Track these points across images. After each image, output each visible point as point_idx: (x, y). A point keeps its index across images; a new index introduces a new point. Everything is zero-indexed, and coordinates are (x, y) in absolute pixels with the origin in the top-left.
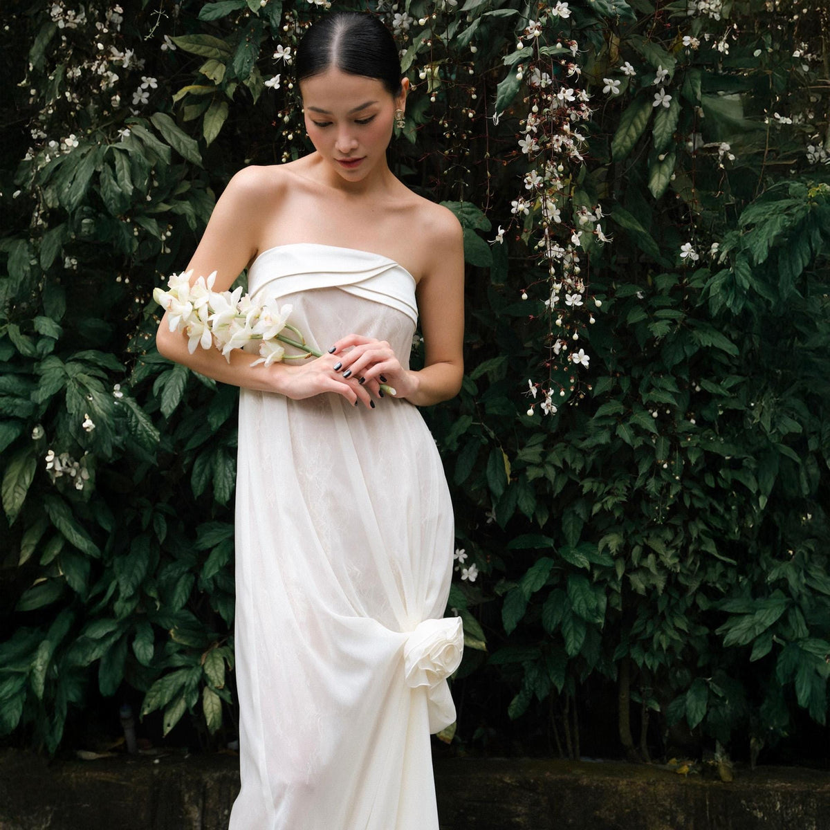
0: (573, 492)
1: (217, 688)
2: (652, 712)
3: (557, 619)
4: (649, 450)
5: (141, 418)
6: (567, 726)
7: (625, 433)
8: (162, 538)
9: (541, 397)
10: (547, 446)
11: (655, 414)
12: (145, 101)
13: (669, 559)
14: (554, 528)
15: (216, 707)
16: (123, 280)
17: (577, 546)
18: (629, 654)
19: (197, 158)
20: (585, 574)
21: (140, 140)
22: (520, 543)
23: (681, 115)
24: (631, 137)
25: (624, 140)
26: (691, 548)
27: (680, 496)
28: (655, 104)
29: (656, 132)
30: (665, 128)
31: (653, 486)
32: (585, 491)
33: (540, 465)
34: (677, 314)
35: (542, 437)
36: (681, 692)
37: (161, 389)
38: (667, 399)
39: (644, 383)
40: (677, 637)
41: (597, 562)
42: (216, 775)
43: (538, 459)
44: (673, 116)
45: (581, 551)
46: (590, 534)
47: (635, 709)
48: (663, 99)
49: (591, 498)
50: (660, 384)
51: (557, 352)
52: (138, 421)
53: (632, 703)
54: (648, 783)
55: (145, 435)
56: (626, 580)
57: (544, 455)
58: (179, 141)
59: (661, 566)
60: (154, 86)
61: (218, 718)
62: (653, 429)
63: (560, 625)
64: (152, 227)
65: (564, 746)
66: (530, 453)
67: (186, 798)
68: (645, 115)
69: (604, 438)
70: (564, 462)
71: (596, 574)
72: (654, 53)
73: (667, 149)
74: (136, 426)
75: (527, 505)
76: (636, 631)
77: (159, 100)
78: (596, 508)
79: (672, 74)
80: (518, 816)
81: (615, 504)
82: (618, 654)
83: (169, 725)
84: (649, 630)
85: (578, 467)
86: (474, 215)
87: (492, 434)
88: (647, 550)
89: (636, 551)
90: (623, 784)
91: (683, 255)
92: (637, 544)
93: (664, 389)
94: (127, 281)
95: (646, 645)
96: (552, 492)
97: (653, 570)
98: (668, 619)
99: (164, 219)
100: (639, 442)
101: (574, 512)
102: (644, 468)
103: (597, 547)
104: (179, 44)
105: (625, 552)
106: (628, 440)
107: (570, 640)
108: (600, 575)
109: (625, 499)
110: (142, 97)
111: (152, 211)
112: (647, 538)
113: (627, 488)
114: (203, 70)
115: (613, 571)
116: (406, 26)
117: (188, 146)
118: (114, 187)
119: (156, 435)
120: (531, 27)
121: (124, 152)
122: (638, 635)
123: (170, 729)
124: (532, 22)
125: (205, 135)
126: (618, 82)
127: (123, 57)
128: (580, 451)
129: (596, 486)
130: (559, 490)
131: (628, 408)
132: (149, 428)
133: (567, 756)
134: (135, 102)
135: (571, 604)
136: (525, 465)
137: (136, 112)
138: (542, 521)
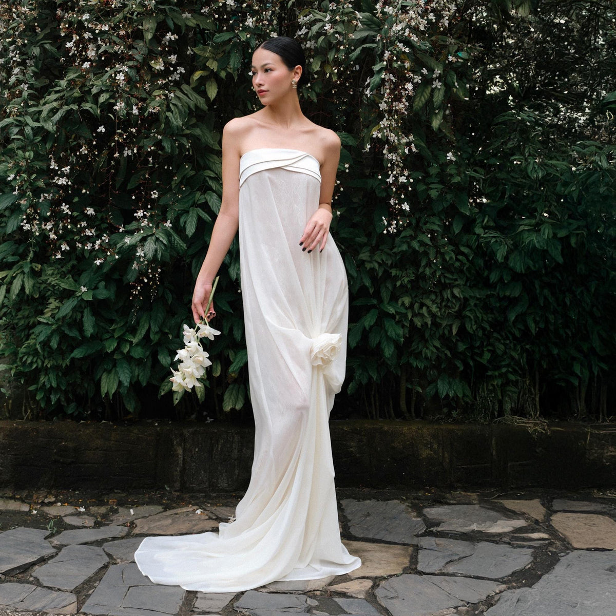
0: (387, 274)
1: (202, 379)
2: (418, 392)
3: (378, 340)
4: (426, 254)
5: (176, 238)
6: (373, 402)
7: (415, 245)
8: (170, 302)
10: (373, 251)
11: (429, 236)
12: (178, 79)
13: (434, 309)
14: (377, 295)
15: (202, 389)
16: (168, 167)
17: (388, 303)
18: (409, 361)
19: (205, 107)
20: (392, 316)
21: (179, 98)
22: (359, 302)
23: (446, 92)
24: (422, 102)
25: (419, 102)
26: (444, 304)
27: (440, 276)
28: (434, 86)
29: (435, 99)
30: (438, 98)
31: (428, 271)
32: (393, 275)
33: (370, 262)
34: (440, 186)
35: (369, 248)
36: (434, 381)
37: (185, 223)
38: (436, 228)
39: (423, 220)
40: (434, 350)
41: (398, 311)
43: (369, 259)
44: (442, 92)
45: (390, 305)
46: (394, 298)
47: (409, 392)
48: (438, 84)
49: (396, 278)
50: (431, 221)
51: (392, 204)
52: (175, 239)
53: (408, 389)
54: (418, 429)
55: (178, 246)
56: (412, 320)
57: (371, 257)
58: (197, 99)
59: (430, 312)
60: (184, 72)
61: (203, 395)
62: (430, 243)
63: (380, 343)
64: (184, 141)
65: (371, 413)
66: (364, 256)
67: (175, 443)
68: (428, 91)
69: (404, 247)
70: (383, 261)
71: (397, 317)
72: (432, 62)
73: (439, 108)
74: (174, 241)
75: (367, 283)
76: (412, 349)
77: (186, 78)
78: (398, 283)
79: (442, 73)
80: (351, 448)
81: (409, 281)
82: (403, 361)
83: (177, 399)
84: (420, 347)
85: (389, 262)
86: (348, 139)
87: (343, 247)
88: (422, 305)
89: (416, 306)
90: (405, 429)
91: (448, 158)
92: (416, 302)
93: (434, 223)
94: (171, 168)
95: (418, 356)
96: (377, 275)
97: (426, 314)
98: (430, 342)
99: (188, 137)
100: (422, 249)
101: (386, 286)
102: (423, 263)
103: (398, 302)
104: (196, 51)
105: (412, 306)
106: (417, 248)
107: (386, 350)
108: (399, 318)
109: (413, 278)
110: (177, 77)
111: (181, 133)
112: (422, 299)
113: (413, 273)
114: (207, 64)
115: (406, 315)
116: (313, 47)
117: (201, 101)
118: (175, 123)
119: (184, 246)
120: (387, 54)
121: (175, 105)
122: (414, 350)
123: (177, 401)
124: (386, 52)
125: (210, 96)
126: (420, 78)
127: (173, 58)
128: (389, 254)
129: (398, 272)
130: (380, 274)
131: (415, 232)
132: (181, 242)
133: (372, 418)
134: (173, 79)
135: (386, 332)
136: (363, 262)
137: (172, 84)
138: (372, 291)
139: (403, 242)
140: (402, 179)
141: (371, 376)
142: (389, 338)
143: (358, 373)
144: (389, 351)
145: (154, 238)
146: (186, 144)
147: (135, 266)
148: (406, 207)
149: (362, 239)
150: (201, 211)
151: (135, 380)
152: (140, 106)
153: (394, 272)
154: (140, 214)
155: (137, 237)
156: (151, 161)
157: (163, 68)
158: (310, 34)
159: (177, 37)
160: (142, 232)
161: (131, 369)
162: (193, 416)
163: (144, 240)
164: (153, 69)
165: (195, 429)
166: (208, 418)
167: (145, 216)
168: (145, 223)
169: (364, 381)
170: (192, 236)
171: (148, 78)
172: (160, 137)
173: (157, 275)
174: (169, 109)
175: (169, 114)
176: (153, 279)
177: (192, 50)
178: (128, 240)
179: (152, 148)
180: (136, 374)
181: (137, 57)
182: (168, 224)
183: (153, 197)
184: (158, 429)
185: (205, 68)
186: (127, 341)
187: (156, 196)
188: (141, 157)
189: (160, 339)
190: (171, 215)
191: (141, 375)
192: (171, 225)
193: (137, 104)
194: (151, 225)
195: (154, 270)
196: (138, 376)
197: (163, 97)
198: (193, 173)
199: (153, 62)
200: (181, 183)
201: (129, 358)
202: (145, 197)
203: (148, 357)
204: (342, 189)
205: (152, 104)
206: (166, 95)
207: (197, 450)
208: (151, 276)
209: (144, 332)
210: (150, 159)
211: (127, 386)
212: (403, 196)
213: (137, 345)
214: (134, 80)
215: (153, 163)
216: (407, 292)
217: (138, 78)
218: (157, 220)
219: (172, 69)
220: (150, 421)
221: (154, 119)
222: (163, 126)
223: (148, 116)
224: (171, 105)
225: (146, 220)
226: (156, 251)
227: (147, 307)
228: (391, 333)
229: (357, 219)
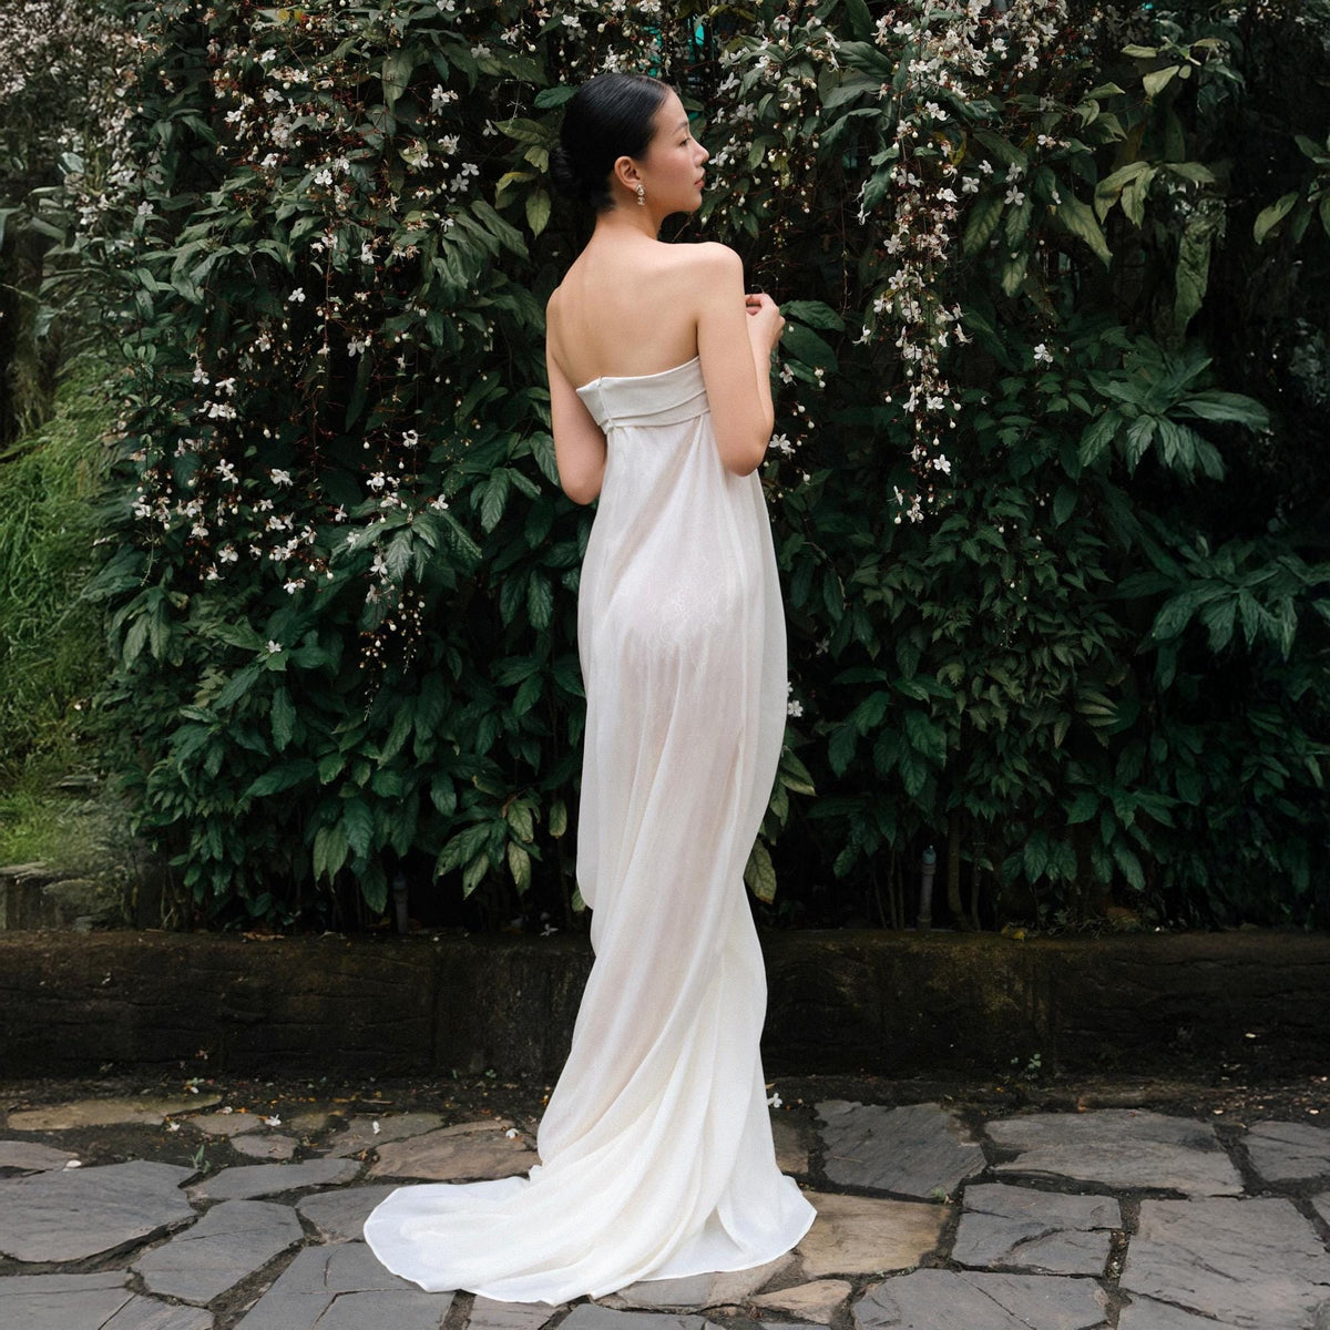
0: (912, 618)
1: (525, 842)
2: (985, 870)
3: (893, 758)
4: (994, 569)
5: (460, 534)
6: (891, 890)
7: (971, 549)
8: (457, 675)
9: (908, 505)
10: (883, 565)
11: (1001, 530)
12: (464, 189)
13: (1013, 690)
14: (888, 659)
15: (523, 865)
16: (443, 380)
17: (915, 677)
18: (963, 803)
19: (523, 250)
20: (924, 706)
21: (464, 229)
22: (848, 678)
23: (1033, 213)
24: (982, 234)
25: (975, 236)
26: (1034, 679)
27: (1024, 619)
28: (1008, 201)
29: (1009, 230)
30: (1018, 225)
31: (999, 608)
32: (925, 615)
33: (876, 588)
34: (1024, 421)
35: (877, 558)
36: (1017, 847)
37: (481, 501)
38: (1015, 512)
39: (988, 497)
40: (1016, 780)
41: (937, 694)
43: (874, 582)
44: (1025, 214)
45: (918, 683)
46: (927, 667)
47: (966, 868)
48: (1016, 197)
49: (932, 623)
50: (1006, 496)
52: (457, 536)
53: (963, 863)
54: (983, 949)
55: (465, 551)
56: (966, 716)
57: (879, 577)
58: (504, 233)
59: (1004, 697)
60: (476, 173)
61: (527, 877)
62: (1001, 545)
63: (897, 764)
64: (477, 322)
65: (888, 916)
66: (865, 574)
68: (996, 212)
69: (948, 555)
70: (903, 585)
71: (935, 708)
72: (1005, 149)
73: (1019, 248)
74: (456, 542)
75: (864, 633)
76: (969, 777)
77: (483, 187)
78: (937, 635)
79: (1025, 172)
80: (844, 986)
81: (958, 629)
82: (951, 803)
83: (470, 885)
84: (986, 773)
85: (918, 589)
86: (826, 315)
87: (824, 555)
88: (988, 681)
89: (977, 683)
90: (956, 949)
91: (1036, 357)
92: (976, 675)
93: (1011, 502)
94: (448, 381)
95: (982, 791)
96: (889, 616)
97: (996, 702)
98: (1007, 763)
99: (485, 313)
100: (985, 560)
101: (909, 642)
102: (989, 589)
103: (935, 676)
104: (502, 129)
105: (965, 684)
106: (975, 557)
107: (910, 779)
108: (939, 710)
109: (968, 623)
110: (459, 184)
111: (472, 305)
112: (989, 667)
113: (969, 612)
114: (527, 157)
115: (953, 705)
116: (750, 117)
117: (514, 238)
118: (450, 280)
119: (477, 552)
120: (903, 126)
121: (453, 243)
122: (976, 779)
123: (471, 889)
124: (902, 122)
125: (532, 227)
126: (977, 181)
127: (450, 143)
128: (918, 571)
129: (936, 610)
130: (896, 616)
131: (972, 523)
132: (470, 544)
133: (890, 926)
134: (454, 189)
135: (910, 741)
136: (863, 586)
137: (453, 200)
138: (874, 652)
139: (947, 544)
140: (936, 404)
141: (883, 837)
142: (916, 755)
143: (858, 829)
144: (915, 782)
145: (408, 534)
146: (481, 328)
147: (371, 595)
148: (943, 464)
149: (862, 538)
150: (519, 475)
151: (384, 842)
152: (375, 246)
153: (927, 610)
154: (377, 481)
155: (371, 533)
156: (403, 365)
157: (425, 165)
158: (742, 91)
159: (455, 97)
160: (383, 520)
161: (374, 820)
162: (517, 922)
163: (387, 536)
164: (409, 168)
165: (516, 948)
166: (547, 926)
167: (388, 486)
168: (390, 500)
169: (871, 848)
170: (494, 530)
171: (397, 184)
172: (423, 312)
173: (416, 616)
174: (441, 254)
175: (437, 262)
176: (411, 622)
177: (494, 127)
178: (354, 539)
179: (405, 336)
180: (386, 829)
181: (370, 139)
182: (440, 504)
183: (406, 443)
184: (439, 949)
185: (526, 166)
186: (367, 759)
187: (414, 442)
188: (383, 355)
189: (435, 755)
190: (451, 486)
191: (395, 833)
192: (446, 506)
193: (370, 242)
194: (404, 506)
195: (411, 604)
196: (390, 834)
197: (424, 225)
198: (501, 392)
199: (406, 151)
200: (475, 414)
201: (369, 797)
202: (390, 445)
203: (411, 793)
204: (811, 425)
205: (404, 240)
206: (435, 227)
207: (519, 994)
208: (404, 617)
209: (400, 741)
210: (401, 360)
211: (361, 858)
212: (936, 442)
213: (386, 768)
214: (365, 189)
215: (407, 369)
216: (957, 653)
217: (373, 185)
218: (417, 495)
219: (446, 165)
220: (426, 932)
221: (409, 274)
222: (427, 287)
223: (392, 267)
224: (444, 243)
225: (395, 494)
226: (412, 561)
227: (410, 688)
228: (920, 742)
229: (855, 494)
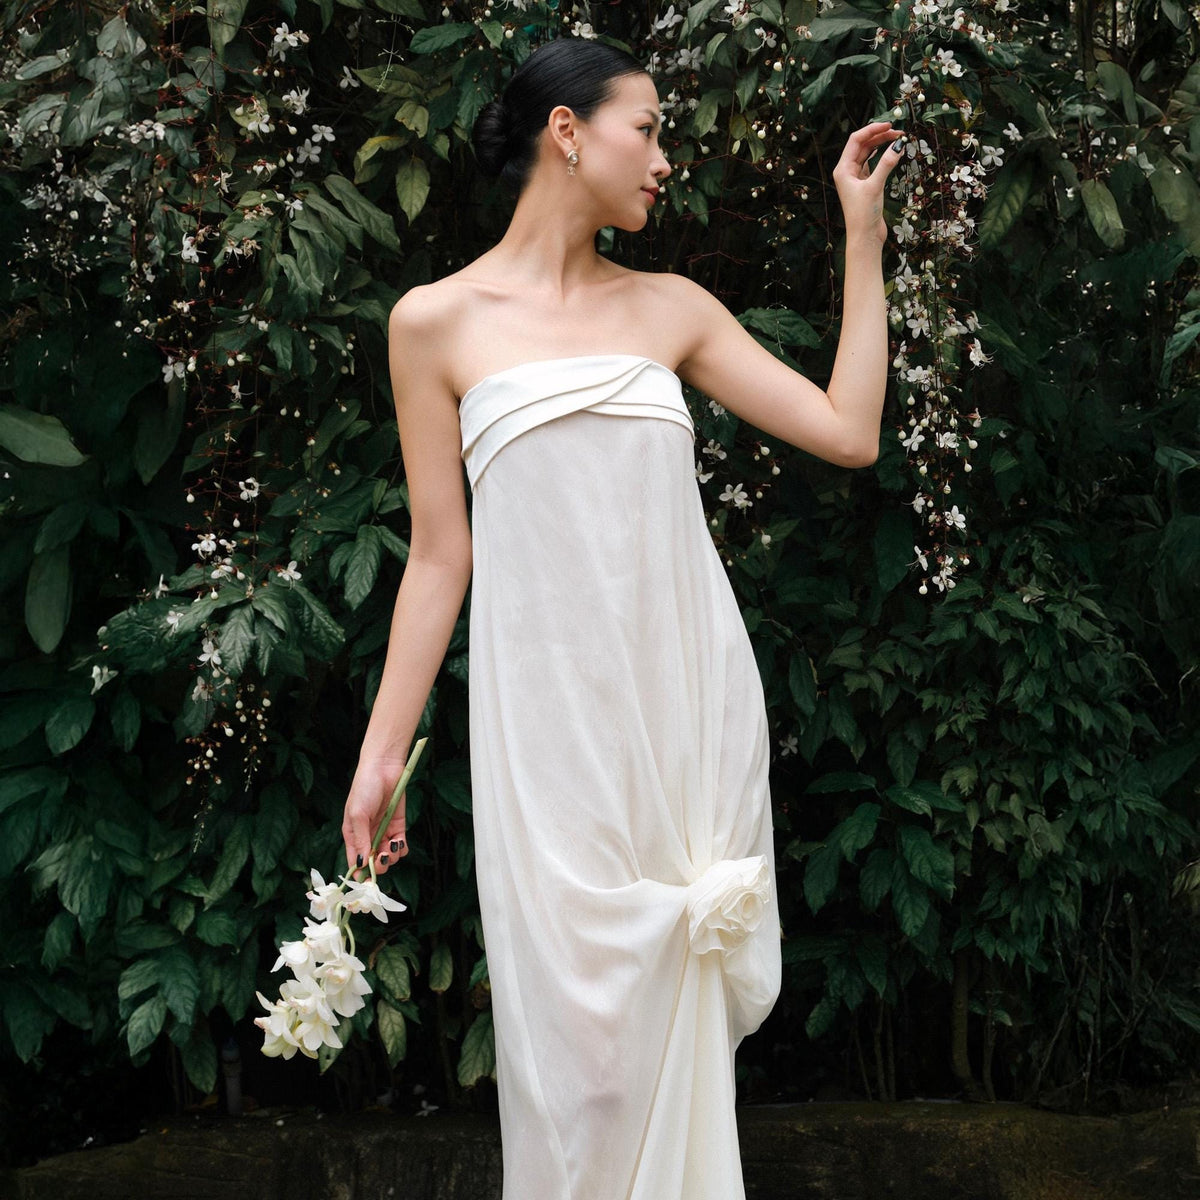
0: (908, 708)
1: (399, 1001)
2: (1001, 1026)
3: (882, 890)
5: (316, 609)
6: (878, 1053)
7: (986, 624)
8: (308, 787)
9: (936, 569)
10: (871, 642)
12: (315, 159)
14: (877, 760)
15: (397, 1029)
16: (290, 413)
17: (911, 786)
18: (974, 941)
19: (392, 240)
20: (925, 822)
21: (316, 214)
22: (827, 784)
24: (1004, 220)
25: (995, 222)
31: (1022, 697)
32: (925, 706)
33: (861, 672)
35: (860, 633)
37: (344, 569)
41: (941, 806)
42: (375, 1138)
45: (916, 792)
46: (929, 770)
47: (976, 1024)
49: (934, 716)
51: (919, 510)
52: (312, 614)
53: (973, 1018)
55: (322, 632)
56: (979, 832)
57: (864, 658)
58: (369, 217)
59: (1028, 808)
60: (331, 138)
61: (402, 1044)
63: (890, 896)
64: (334, 336)
65: (873, 1081)
66: (845, 655)
67: (331, 1174)
69: (957, 631)
70: (897, 668)
71: (939, 824)
74: (311, 620)
75: (844, 729)
76: (984, 908)
77: (340, 157)
78: (941, 731)
80: (818, 1180)
81: (969, 725)
82: (959, 942)
83: (328, 1057)
84: (1004, 905)
85: (916, 673)
86: (796, 328)
87: (789, 633)
88: (1008, 789)
89: (993, 791)
90: (964, 1128)
92: (992, 780)
94: (297, 414)
95: (998, 927)
96: (878, 708)
97: (1019, 816)
99: (346, 324)
100: (1004, 637)
101: (904, 739)
102: (1010, 673)
103: (939, 783)
104: (365, 79)
105: (978, 792)
106: (991, 633)
107: (907, 915)
108: (944, 827)
109: (982, 717)
110: (311, 153)
111: (327, 314)
112: (1008, 771)
113: (983, 701)
114: (398, 117)
115: (962, 819)
116: (696, 66)
117: (380, 223)
118: (301, 284)
119: (339, 633)
120: (907, 84)
121: (304, 234)
122: (989, 912)
123: (330, 1062)
124: (906, 77)
125: (405, 208)
126: (1001, 151)
127: (297, 100)
128: (916, 651)
129: (940, 700)
130: (888, 706)
131: (988, 588)
132: (328, 623)
133: (876, 1097)
134: (301, 160)
135: (907, 866)
136: (840, 671)
137: (299, 174)
138: (858, 753)
139: (954, 616)
140: (947, 441)
141: (868, 984)
142: (914, 883)
143: (836, 978)
144: (914, 919)
145: (248, 612)
146: (338, 345)
147: (199, 691)
148: (957, 518)
149: (843, 608)
150: (390, 535)
151: (212, 1003)
152: (201, 239)
153: (928, 700)
154: (207, 544)
155: (200, 610)
156: (238, 395)
157: (266, 129)
158: (685, 30)
159: (305, 39)
160: (214, 594)
161: (200, 975)
162: (385, 1099)
163: (220, 616)
164: (242, 132)
165: (386, 1133)
166: (424, 1104)
167: (221, 551)
168: (222, 570)
169: (854, 1000)
170: (362, 605)
171: (226, 156)
172: (263, 325)
173: (260, 717)
174: (287, 247)
175: (284, 259)
176: (250, 728)
177: (355, 77)
178: (176, 620)
179: (240, 358)
180: (216, 988)
181: (192, 95)
182: (290, 574)
183: (244, 496)
184: (284, 1136)
185: (395, 128)
186: (189, 897)
187: (255, 494)
188: (210, 382)
189: (279, 889)
190: (301, 548)
191: (228, 991)
192: (298, 576)
193: (191, 233)
194: (240, 575)
195: (252, 702)
196: (221, 993)
197: (266, 211)
198: (363, 426)
199: (239, 111)
200: (330, 455)
201: (192, 944)
202: (222, 497)
203: (249, 939)
204: (776, 470)
205: (238, 231)
206: (278, 209)
207: (391, 1191)
208: (243, 719)
209: (233, 873)
210: (235, 389)
211: (185, 1024)
212: (948, 489)
213: (216, 908)
214: (185, 161)
215: (243, 401)
216: (967, 752)
217: (196, 157)
218: (258, 562)
219: (293, 130)
220: (264, 1113)
221: (245, 274)
222: (269, 293)
223: (224, 267)
224: (292, 235)
225: (228, 561)
226: (254, 649)
227: (242, 805)
228: (921, 868)
229: (830, 551)
